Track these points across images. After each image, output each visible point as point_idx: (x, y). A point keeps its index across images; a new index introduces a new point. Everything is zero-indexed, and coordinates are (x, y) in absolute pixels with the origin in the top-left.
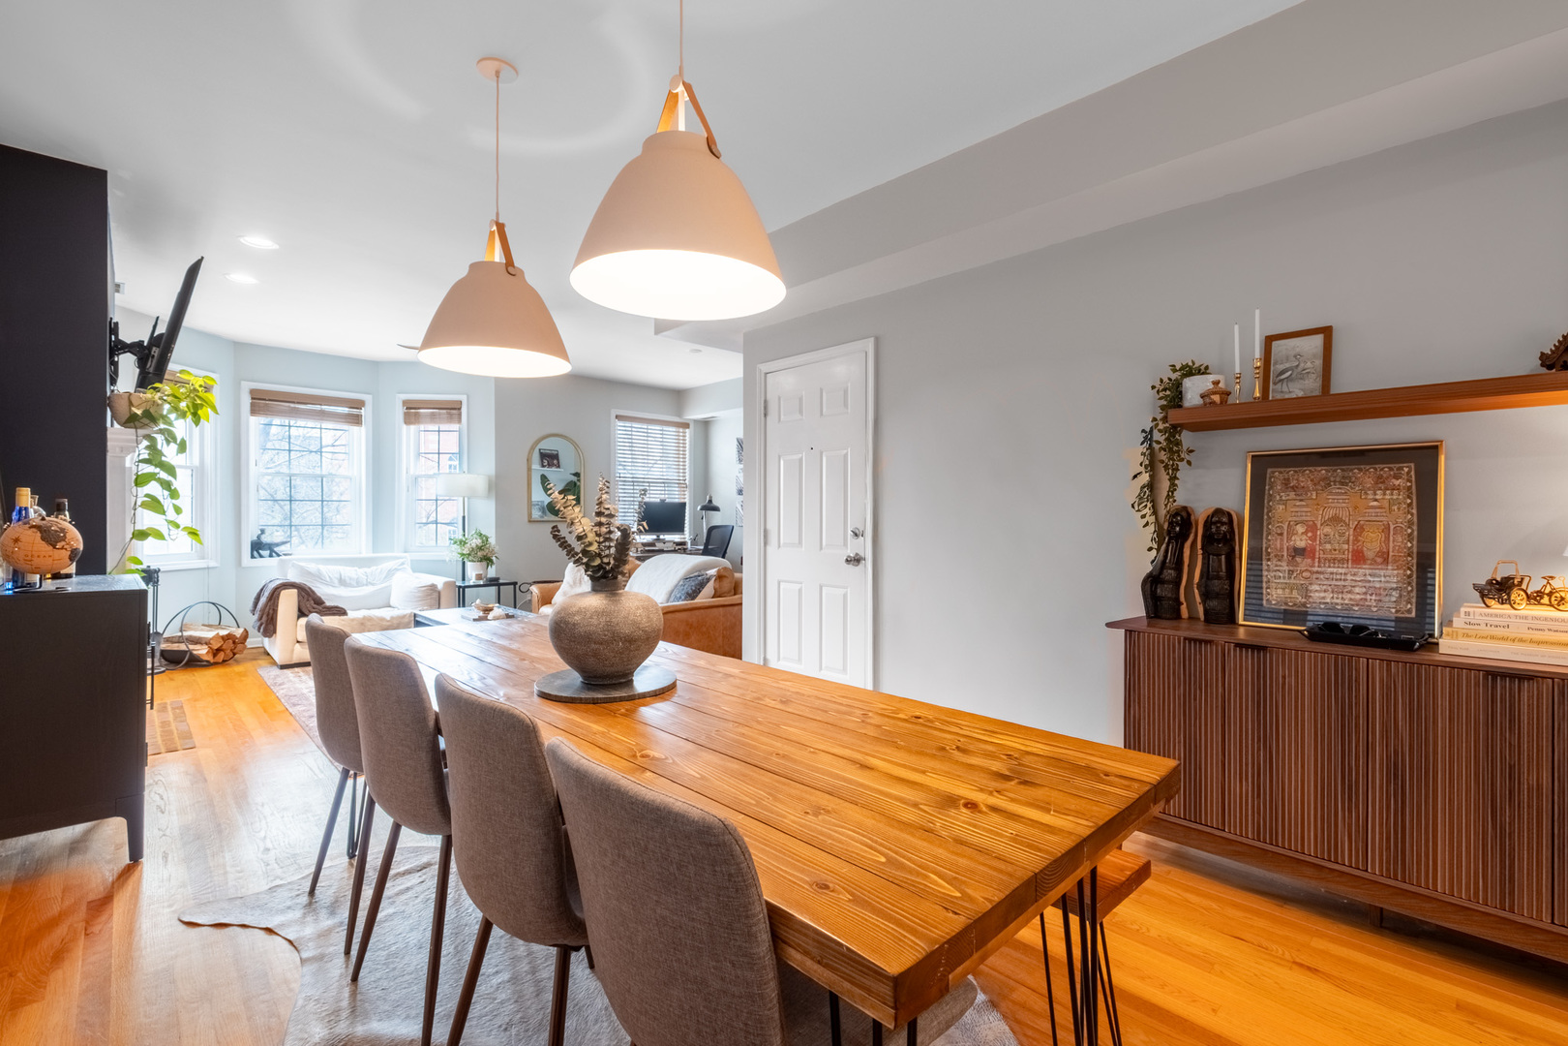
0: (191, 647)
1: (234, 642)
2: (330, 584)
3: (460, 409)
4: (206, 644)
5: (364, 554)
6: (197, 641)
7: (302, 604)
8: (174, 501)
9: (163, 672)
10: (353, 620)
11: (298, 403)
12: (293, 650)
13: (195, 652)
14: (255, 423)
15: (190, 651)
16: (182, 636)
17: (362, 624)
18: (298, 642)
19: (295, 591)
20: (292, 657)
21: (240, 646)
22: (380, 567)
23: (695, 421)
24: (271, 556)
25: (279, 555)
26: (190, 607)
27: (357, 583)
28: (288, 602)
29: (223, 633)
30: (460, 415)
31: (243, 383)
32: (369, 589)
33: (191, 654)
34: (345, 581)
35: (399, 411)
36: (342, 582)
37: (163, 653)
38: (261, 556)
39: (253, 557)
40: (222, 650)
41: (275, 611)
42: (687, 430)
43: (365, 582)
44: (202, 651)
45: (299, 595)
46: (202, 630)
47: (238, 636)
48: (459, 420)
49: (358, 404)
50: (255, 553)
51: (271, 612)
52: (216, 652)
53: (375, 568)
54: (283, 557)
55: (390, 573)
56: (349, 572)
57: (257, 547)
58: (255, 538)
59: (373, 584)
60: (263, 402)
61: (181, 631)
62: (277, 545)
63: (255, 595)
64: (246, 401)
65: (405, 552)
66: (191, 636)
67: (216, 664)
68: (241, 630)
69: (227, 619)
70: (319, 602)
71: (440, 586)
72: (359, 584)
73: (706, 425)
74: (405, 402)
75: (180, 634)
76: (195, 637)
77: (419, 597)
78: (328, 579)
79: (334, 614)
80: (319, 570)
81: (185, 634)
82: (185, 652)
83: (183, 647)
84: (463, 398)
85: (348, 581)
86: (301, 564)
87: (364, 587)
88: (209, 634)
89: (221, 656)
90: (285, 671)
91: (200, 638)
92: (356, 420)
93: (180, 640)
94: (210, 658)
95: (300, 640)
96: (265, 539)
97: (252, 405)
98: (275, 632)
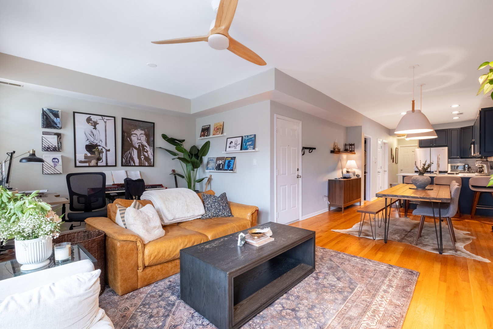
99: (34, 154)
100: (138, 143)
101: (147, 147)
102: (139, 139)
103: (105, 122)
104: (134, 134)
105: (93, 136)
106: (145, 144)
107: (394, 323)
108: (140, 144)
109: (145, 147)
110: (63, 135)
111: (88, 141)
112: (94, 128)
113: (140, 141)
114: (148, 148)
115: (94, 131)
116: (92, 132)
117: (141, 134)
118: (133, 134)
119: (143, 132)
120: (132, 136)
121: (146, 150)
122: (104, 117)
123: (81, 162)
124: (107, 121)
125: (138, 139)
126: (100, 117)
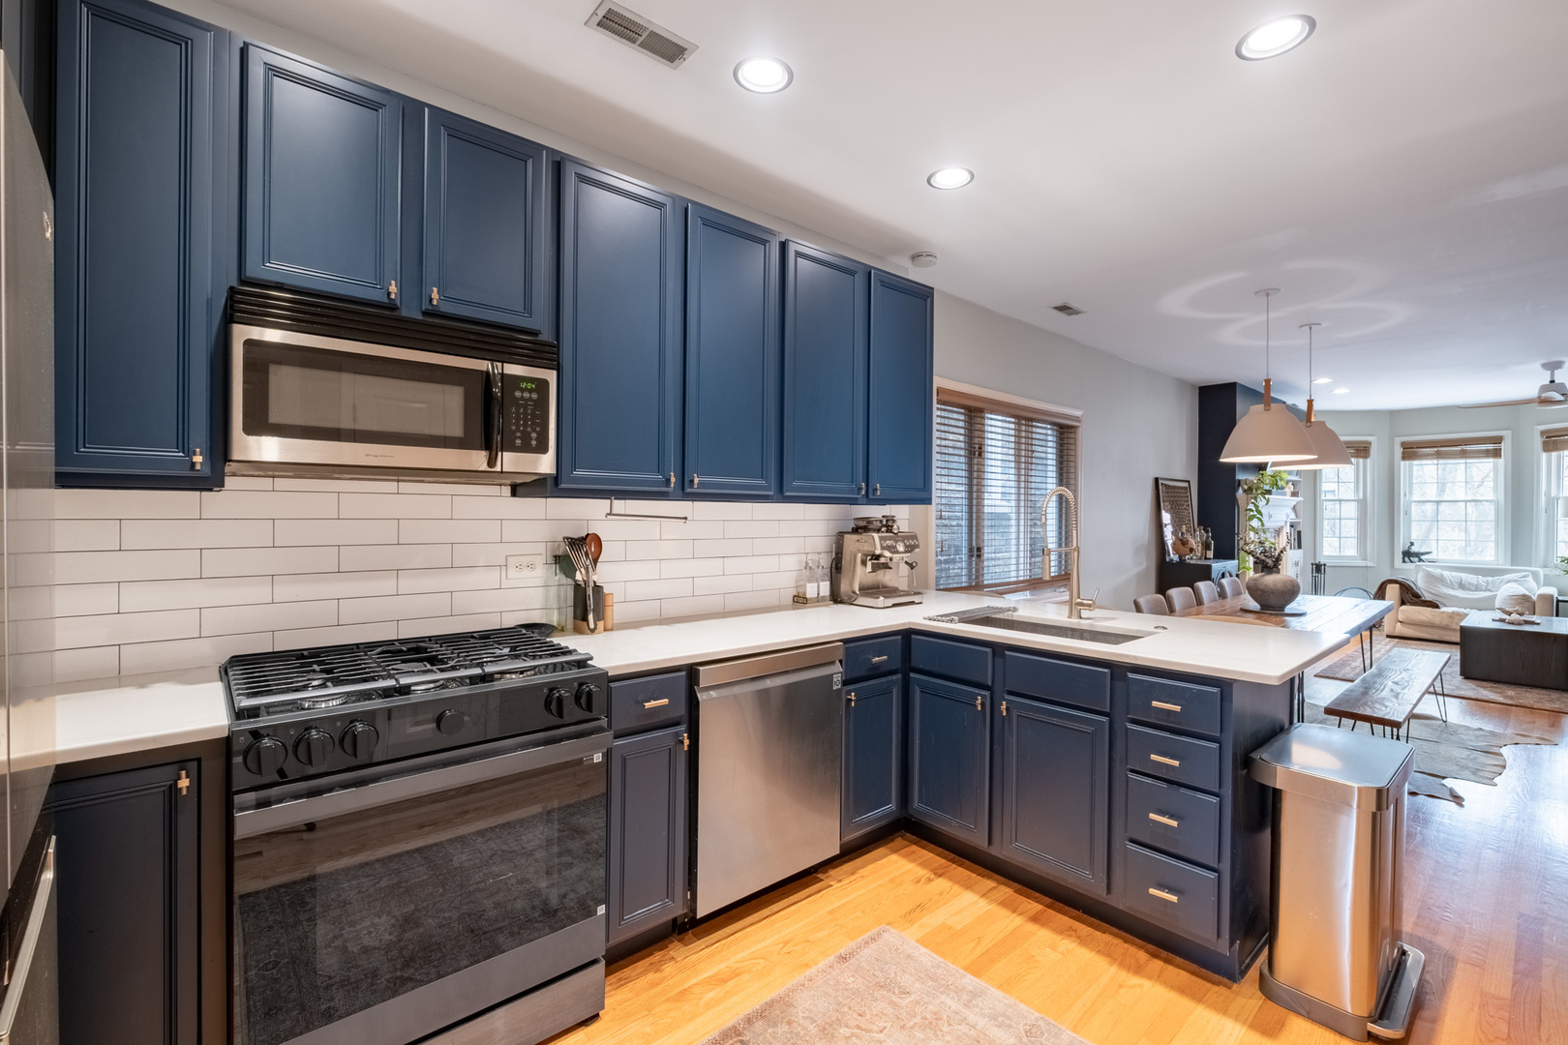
7: (1403, 596)
10: (1443, 613)
11: (1441, 447)
12: (1395, 627)
14: (1405, 465)
19: (1398, 586)
22: (1503, 577)
24: (1419, 562)
25: (1424, 562)
28: (1392, 592)
31: (1396, 439)
34: (1465, 585)
35: (1538, 441)
36: (1462, 586)
38: (1412, 562)
39: (1404, 561)
43: (1481, 588)
45: (1401, 588)
49: (1498, 440)
50: (1406, 559)
57: (1408, 555)
58: (1406, 549)
59: (1491, 591)
60: (1413, 450)
62: (1423, 554)
64: (1398, 451)
70: (1417, 596)
72: (1477, 588)
74: (1543, 433)
77: (1511, 603)
79: (1424, 606)
80: (1444, 575)
85: (1467, 586)
86: (1434, 569)
87: (1478, 592)
92: (1497, 453)
95: (1401, 620)
96: (1414, 549)
97: (1403, 453)
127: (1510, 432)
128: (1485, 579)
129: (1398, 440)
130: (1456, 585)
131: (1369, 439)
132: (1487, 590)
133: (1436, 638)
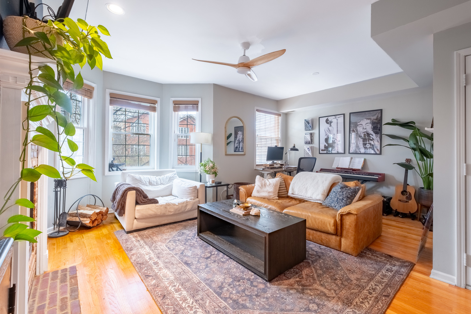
0: (82, 219)
1: (102, 215)
2: (145, 185)
3: (198, 104)
4: (89, 218)
5: (156, 170)
6: (84, 216)
7: (138, 198)
8: (69, 137)
9: (68, 234)
10: (161, 206)
11: (130, 100)
12: (133, 223)
13: (83, 222)
14: (111, 108)
15: (81, 222)
16: (77, 213)
17: (166, 208)
18: (135, 218)
19: (134, 192)
20: (133, 227)
21: (105, 217)
22: (166, 176)
23: (283, 113)
24: (117, 170)
25: (121, 170)
26: (82, 197)
27: (157, 184)
28: (131, 197)
29: (98, 211)
30: (197, 107)
31: (107, 90)
32: (162, 187)
33: (82, 223)
34: (151, 183)
35: (172, 106)
36: (150, 183)
37: (68, 222)
38: (113, 170)
39: (109, 171)
40: (97, 220)
41: (125, 203)
42: (280, 117)
43: (160, 183)
44: (87, 222)
45: (137, 193)
46: (87, 210)
47: (104, 211)
48: (197, 110)
49: (155, 102)
50: (111, 169)
51: (123, 203)
52: (93, 222)
53: (163, 176)
54: (123, 171)
55: (171, 179)
56: (153, 178)
57: (111, 166)
58: (111, 162)
59: (163, 184)
60: (115, 98)
61: (77, 210)
62: (120, 165)
63: (113, 192)
64: (108, 98)
65: (173, 168)
66: (82, 213)
67: (93, 227)
68: (105, 208)
69: (99, 202)
70: (145, 197)
71: (198, 187)
73: (286, 115)
74: (174, 102)
75: (76, 212)
76: (84, 214)
77: (189, 192)
78: (144, 182)
79: (152, 203)
80: (140, 177)
81: (79, 212)
82: (79, 222)
83: (77, 219)
84: (200, 99)
85: (153, 183)
86: (133, 175)
87: (160, 186)
88: (90, 212)
89: (96, 223)
90: (129, 234)
91: (86, 214)
92: (154, 109)
93: (77, 215)
94: (91, 225)
95: (136, 217)
97: (111, 100)
98: (124, 213)
99: (294, 147)
100: (363, 133)
101: (372, 135)
102: (365, 128)
103: (337, 120)
104: (360, 125)
105: (329, 132)
106: (371, 132)
107: (165, 303)
108: (366, 133)
109: (371, 136)
110: (314, 133)
111: (326, 136)
112: (330, 126)
113: (365, 131)
114: (374, 136)
115: (330, 128)
116: (329, 129)
117: (367, 124)
118: (358, 125)
119: (369, 121)
120: (358, 127)
121: (371, 138)
122: (336, 116)
123: (322, 150)
124: (339, 118)
125: (363, 129)
126: (334, 117)
127: (160, 99)
128: (158, 178)
129: (108, 91)
130: (148, 183)
131: (93, 85)
132: (161, 184)
133: (157, 224)
